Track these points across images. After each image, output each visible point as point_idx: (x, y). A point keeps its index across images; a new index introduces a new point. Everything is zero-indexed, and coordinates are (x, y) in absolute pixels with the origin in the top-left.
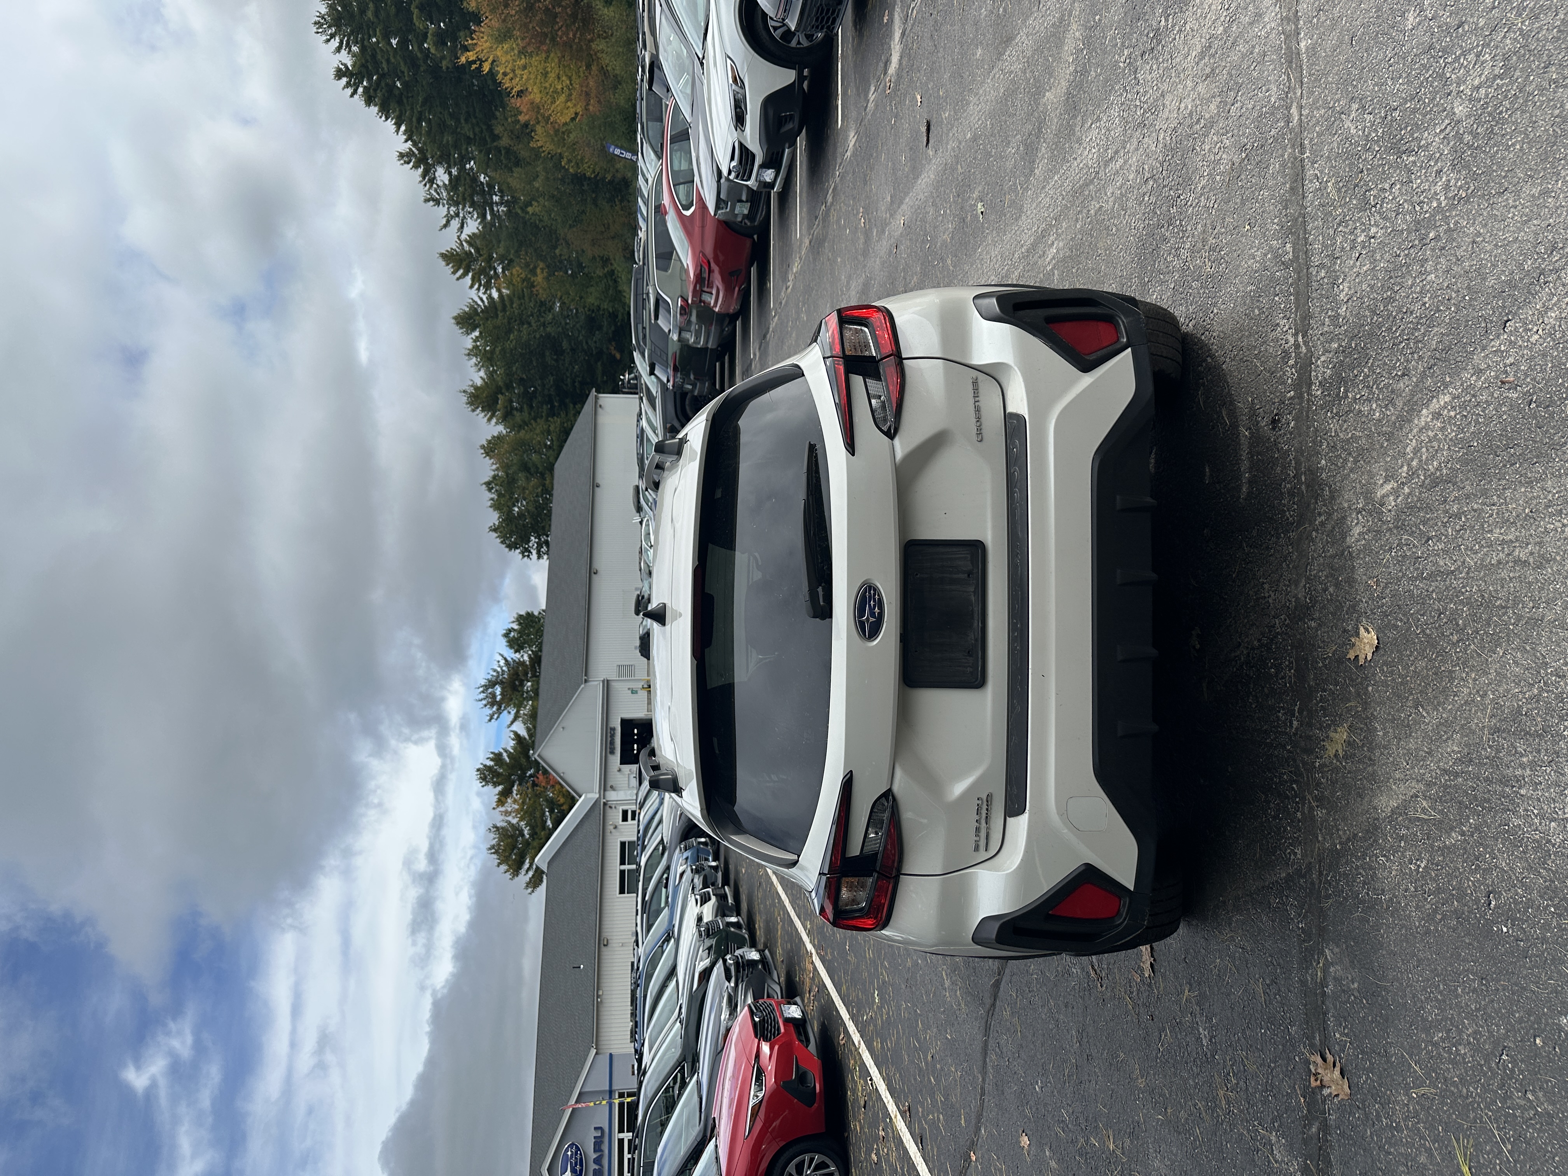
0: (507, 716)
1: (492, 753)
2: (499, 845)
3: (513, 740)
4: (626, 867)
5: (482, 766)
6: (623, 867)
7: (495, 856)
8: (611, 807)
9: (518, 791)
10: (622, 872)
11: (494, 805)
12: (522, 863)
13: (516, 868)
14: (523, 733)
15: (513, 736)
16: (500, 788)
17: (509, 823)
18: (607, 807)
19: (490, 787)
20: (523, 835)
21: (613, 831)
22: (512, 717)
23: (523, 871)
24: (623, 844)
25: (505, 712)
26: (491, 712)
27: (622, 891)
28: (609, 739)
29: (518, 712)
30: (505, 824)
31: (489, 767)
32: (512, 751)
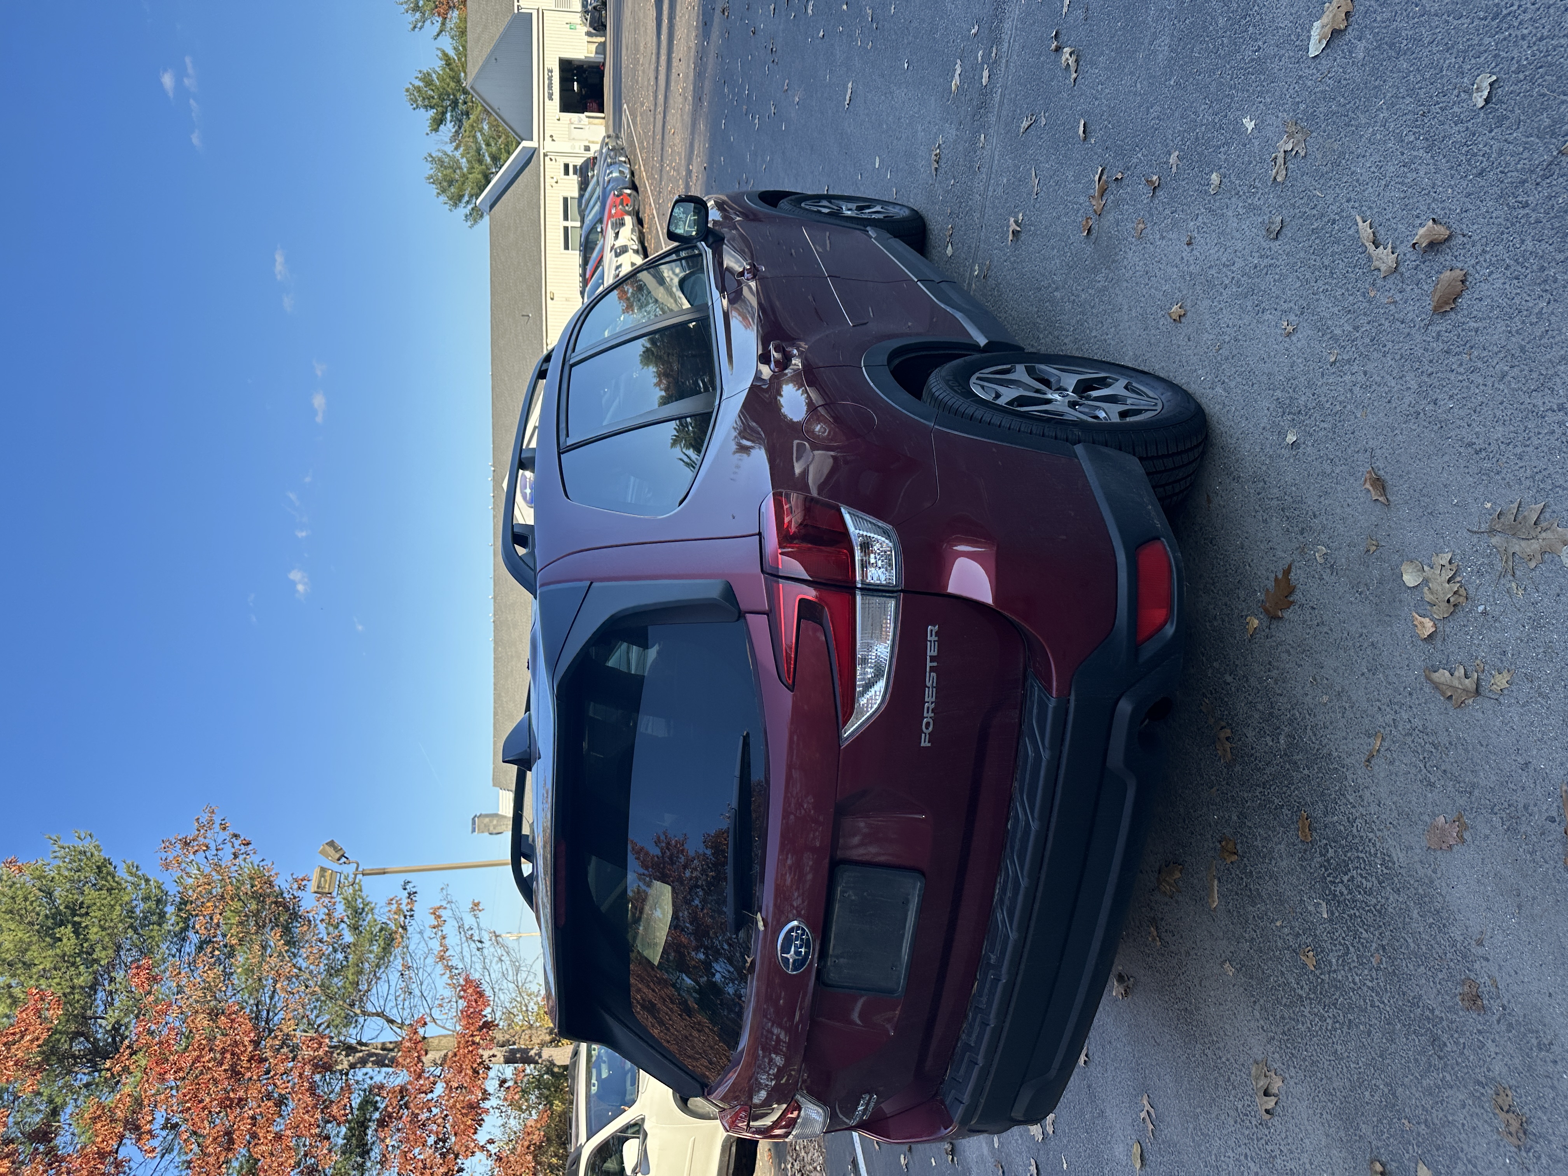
0: (433, 26)
1: (420, 72)
2: (436, 175)
3: (441, 59)
4: (569, 224)
5: (411, 87)
6: (566, 224)
7: (434, 186)
8: (551, 160)
9: (452, 116)
10: (566, 229)
11: (428, 130)
12: (463, 196)
13: (457, 200)
14: (452, 53)
15: (440, 55)
16: (432, 113)
17: (446, 154)
18: (547, 159)
19: (422, 110)
20: (460, 168)
21: (554, 184)
22: (438, 25)
23: (463, 205)
24: (565, 200)
25: (429, 21)
26: (414, 19)
27: (566, 247)
28: (546, 82)
29: (443, 24)
30: (440, 154)
31: (419, 89)
32: (441, 72)
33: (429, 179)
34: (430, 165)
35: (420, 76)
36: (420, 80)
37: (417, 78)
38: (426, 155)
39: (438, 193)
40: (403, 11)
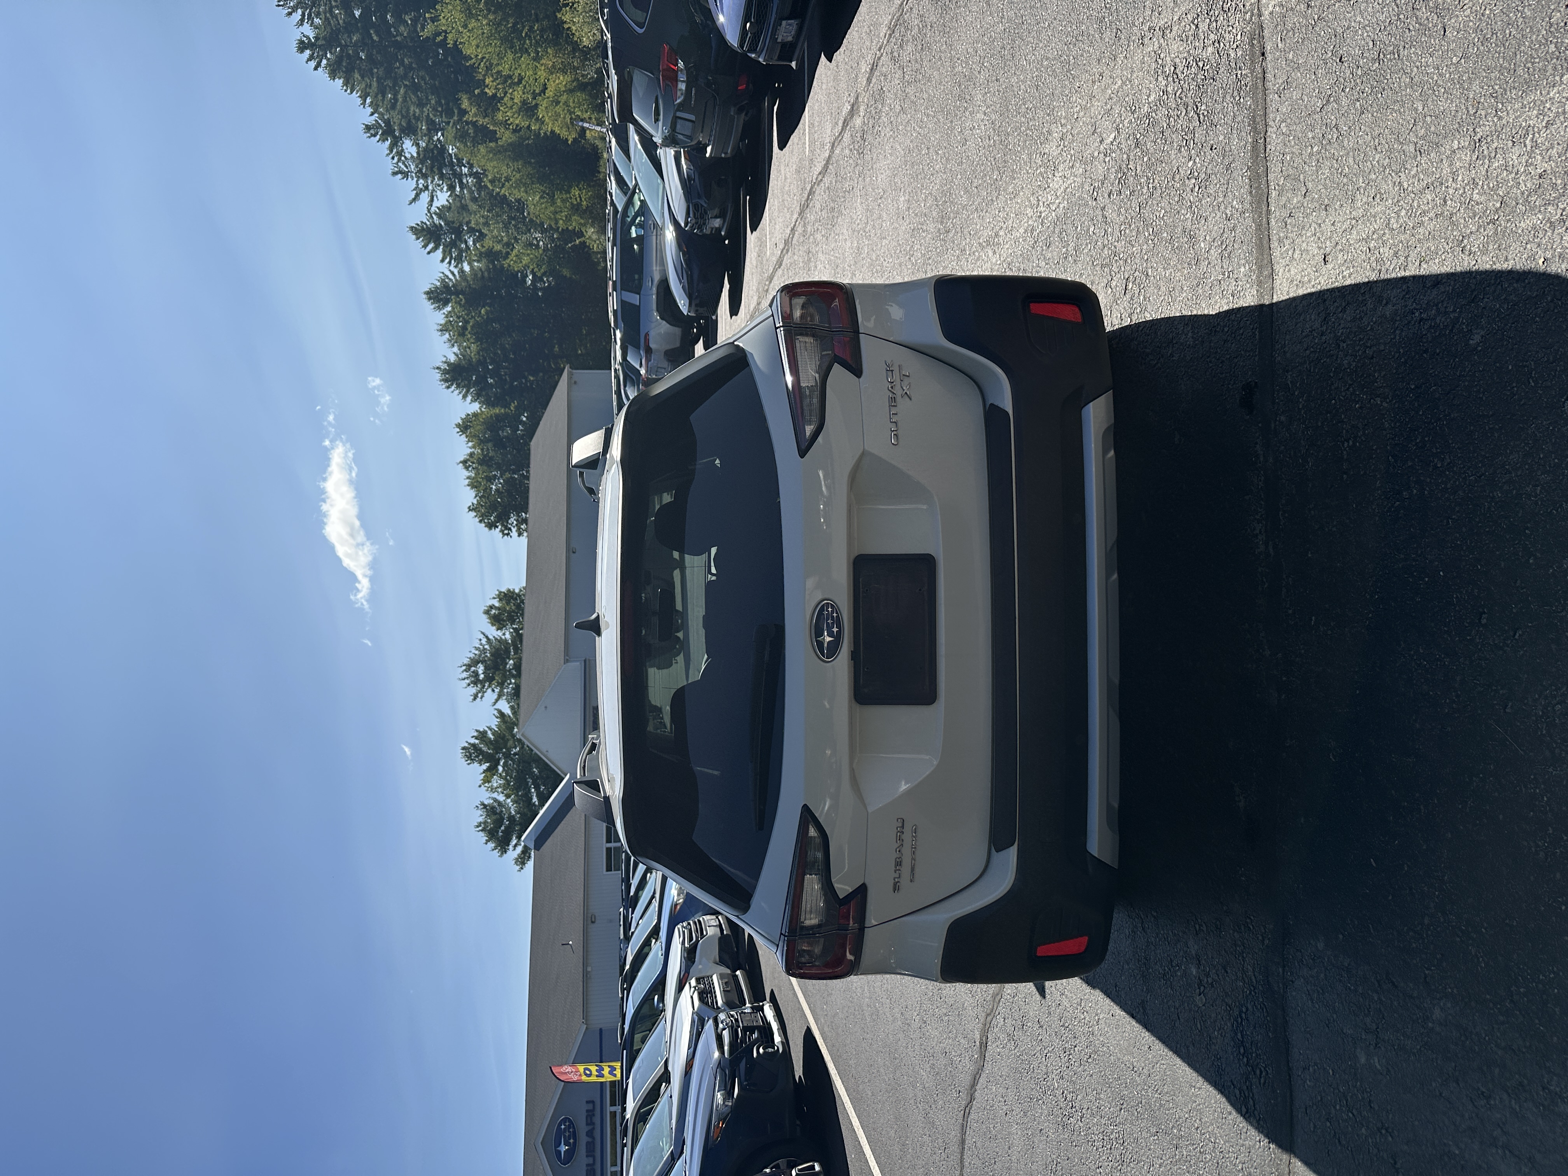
0: (490, 695)
2: (485, 823)
3: (498, 718)
4: (612, 845)
5: (467, 745)
6: (609, 845)
7: (483, 833)
9: (504, 768)
10: (608, 850)
11: (480, 782)
12: (510, 840)
14: (507, 711)
15: (497, 715)
16: (485, 766)
17: (495, 800)
19: (476, 764)
20: (510, 812)
22: (496, 695)
23: (511, 848)
25: (490, 690)
26: (474, 691)
27: (609, 869)
29: (501, 691)
30: (492, 801)
31: (474, 745)
32: (497, 729)
33: (478, 827)
34: (480, 812)
35: (476, 734)
36: (476, 738)
37: (472, 737)
38: (478, 803)
39: (487, 841)
40: (465, 685)
